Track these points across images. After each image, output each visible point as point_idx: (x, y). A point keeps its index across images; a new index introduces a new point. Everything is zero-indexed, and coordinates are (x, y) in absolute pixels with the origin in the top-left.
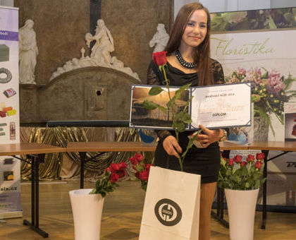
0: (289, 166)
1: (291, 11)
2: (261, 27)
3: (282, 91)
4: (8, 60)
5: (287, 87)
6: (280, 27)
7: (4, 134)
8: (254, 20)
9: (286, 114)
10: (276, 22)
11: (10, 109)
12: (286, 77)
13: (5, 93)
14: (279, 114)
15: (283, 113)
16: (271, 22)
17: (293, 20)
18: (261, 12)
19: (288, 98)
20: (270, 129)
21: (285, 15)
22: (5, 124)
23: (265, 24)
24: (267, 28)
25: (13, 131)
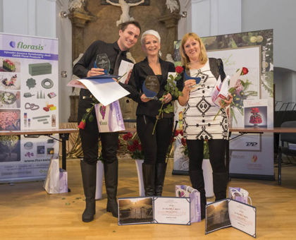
0: (248, 145)
1: (247, 35)
2: (226, 47)
3: (242, 91)
4: (50, 73)
5: (245, 89)
6: (240, 47)
7: (47, 123)
8: (221, 42)
9: (245, 108)
10: (236, 43)
11: (52, 106)
12: (245, 82)
13: (49, 95)
14: (240, 108)
15: (243, 107)
16: (233, 43)
17: (249, 40)
18: (226, 36)
19: (246, 96)
20: (233, 119)
21: (243, 38)
22: (49, 116)
23: (229, 45)
24: (231, 47)
25: (54, 121)
